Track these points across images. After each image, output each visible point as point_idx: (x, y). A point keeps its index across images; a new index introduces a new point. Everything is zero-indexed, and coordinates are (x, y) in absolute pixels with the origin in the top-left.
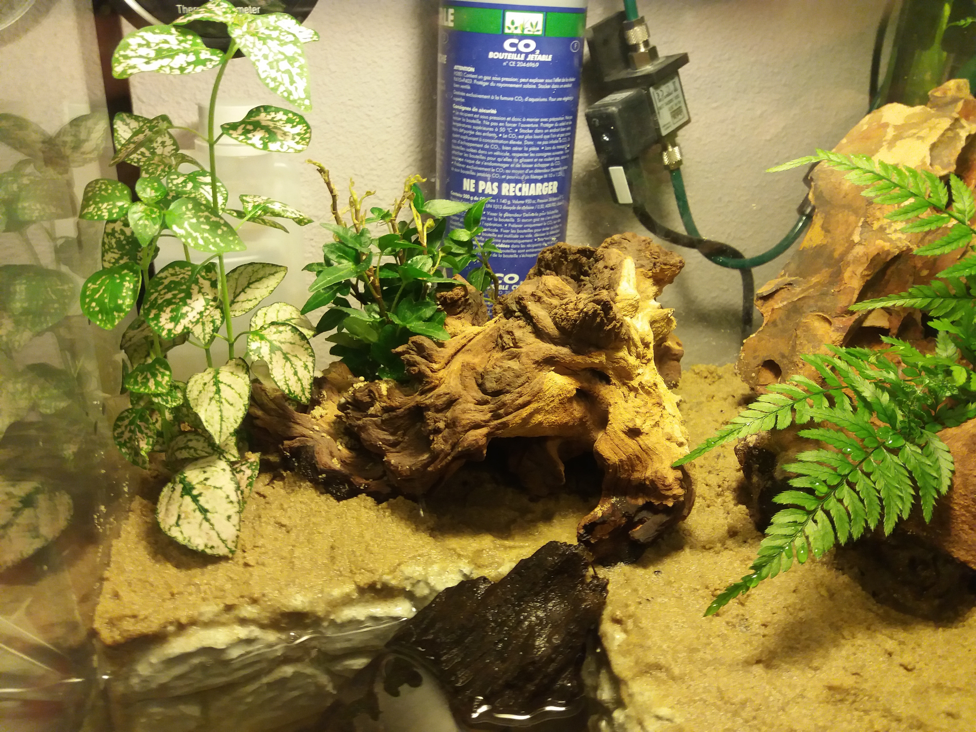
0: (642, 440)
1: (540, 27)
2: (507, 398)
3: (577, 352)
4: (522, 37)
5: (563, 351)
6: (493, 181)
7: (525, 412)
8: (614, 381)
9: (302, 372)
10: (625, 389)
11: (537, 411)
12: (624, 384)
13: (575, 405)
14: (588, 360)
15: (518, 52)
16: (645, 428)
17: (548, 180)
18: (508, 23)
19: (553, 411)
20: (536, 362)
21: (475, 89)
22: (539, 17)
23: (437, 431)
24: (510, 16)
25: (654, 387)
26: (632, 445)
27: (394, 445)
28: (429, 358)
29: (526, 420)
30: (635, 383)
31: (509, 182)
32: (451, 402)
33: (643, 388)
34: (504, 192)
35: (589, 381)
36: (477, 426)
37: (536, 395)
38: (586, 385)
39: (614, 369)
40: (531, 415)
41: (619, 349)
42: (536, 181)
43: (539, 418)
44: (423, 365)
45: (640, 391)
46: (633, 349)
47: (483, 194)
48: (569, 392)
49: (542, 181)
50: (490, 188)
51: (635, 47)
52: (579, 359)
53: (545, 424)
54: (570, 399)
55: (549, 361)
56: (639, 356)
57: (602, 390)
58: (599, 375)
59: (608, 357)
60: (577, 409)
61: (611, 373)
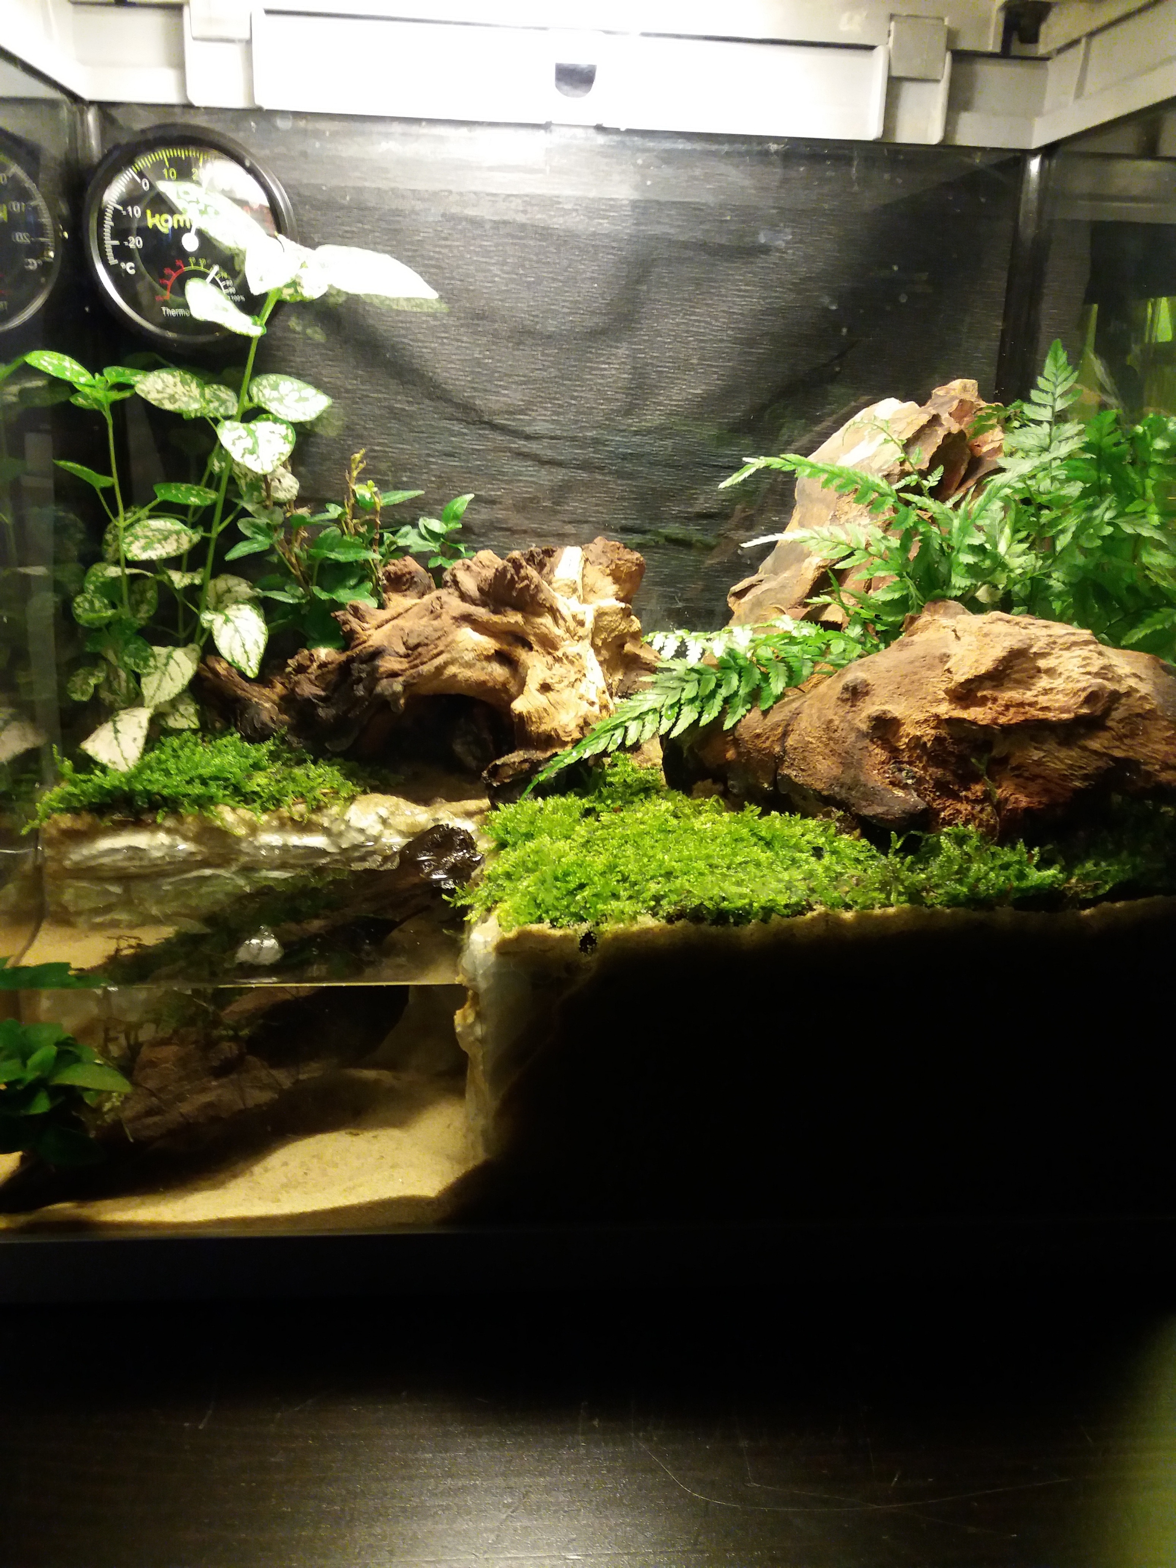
0: (552, 696)
2: (421, 650)
5: (482, 612)
7: (438, 662)
8: (536, 647)
10: (549, 659)
11: (452, 662)
12: (549, 653)
13: (495, 666)
14: (505, 620)
19: (469, 665)
20: (454, 618)
23: (360, 680)
25: (576, 661)
26: (543, 700)
27: (325, 699)
28: (361, 617)
29: (440, 669)
30: (559, 654)
32: (375, 654)
33: (567, 657)
35: (510, 645)
36: (394, 674)
38: (505, 647)
39: (535, 635)
40: (444, 666)
41: (540, 615)
43: (452, 670)
44: (354, 624)
45: (565, 661)
46: (561, 622)
48: (485, 650)
52: (496, 618)
53: (460, 677)
54: (488, 658)
55: (466, 619)
56: (568, 630)
57: (523, 655)
58: (522, 640)
59: (527, 621)
60: (498, 672)
61: (532, 639)
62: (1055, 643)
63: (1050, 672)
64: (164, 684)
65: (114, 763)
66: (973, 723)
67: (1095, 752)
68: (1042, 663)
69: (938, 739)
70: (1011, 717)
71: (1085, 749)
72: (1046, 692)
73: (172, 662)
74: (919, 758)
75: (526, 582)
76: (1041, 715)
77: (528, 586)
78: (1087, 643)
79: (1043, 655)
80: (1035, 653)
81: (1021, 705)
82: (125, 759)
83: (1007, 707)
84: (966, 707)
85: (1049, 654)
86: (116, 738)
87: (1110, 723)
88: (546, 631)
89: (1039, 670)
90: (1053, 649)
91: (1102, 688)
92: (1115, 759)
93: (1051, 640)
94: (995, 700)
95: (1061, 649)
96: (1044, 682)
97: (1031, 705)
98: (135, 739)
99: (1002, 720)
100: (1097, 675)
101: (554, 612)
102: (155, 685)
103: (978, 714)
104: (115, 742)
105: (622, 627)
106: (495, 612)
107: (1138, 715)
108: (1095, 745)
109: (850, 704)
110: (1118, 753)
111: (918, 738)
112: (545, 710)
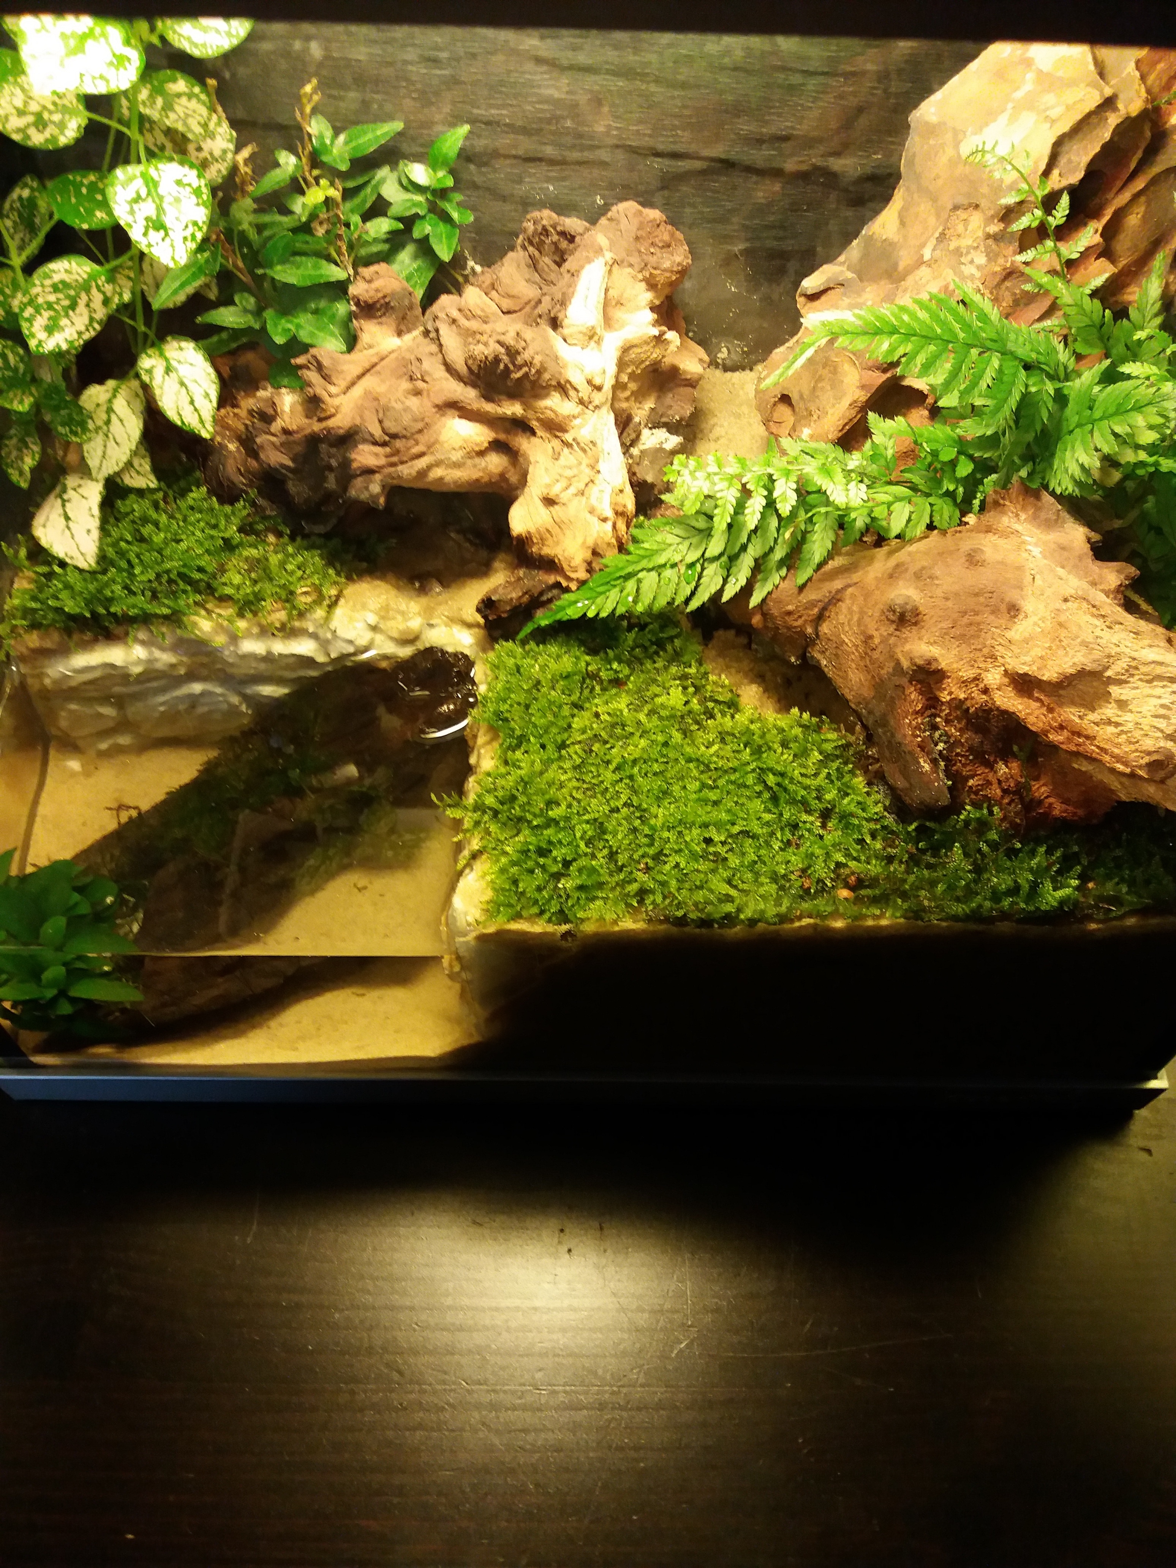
0: (556, 511)
2: (404, 444)
3: (485, 397)
5: (473, 397)
7: (422, 463)
8: (539, 433)
10: (556, 443)
11: (438, 464)
12: (557, 437)
13: (492, 458)
14: (503, 409)
16: (564, 497)
19: (459, 464)
20: (437, 406)
23: (330, 469)
25: (591, 446)
26: (543, 516)
28: (327, 379)
29: (422, 474)
30: (568, 437)
32: (345, 438)
33: (578, 444)
35: (507, 432)
36: (369, 471)
37: (432, 444)
38: (502, 437)
39: (538, 420)
40: (429, 467)
41: (545, 395)
43: (437, 473)
44: (321, 387)
45: (575, 447)
46: (572, 393)
48: (477, 445)
52: (489, 408)
53: (448, 479)
54: (482, 452)
55: (454, 406)
56: (581, 402)
57: (524, 444)
58: (522, 426)
59: (527, 406)
60: (495, 462)
61: (534, 424)
62: (1137, 668)
63: (1121, 704)
64: (109, 451)
65: (72, 558)
66: (1022, 722)
68: (1114, 690)
69: (982, 709)
70: (1063, 740)
72: (1108, 725)
73: (114, 418)
74: (959, 720)
75: (525, 369)
76: (1096, 753)
77: (526, 375)
79: (1120, 682)
80: (1109, 677)
81: (1077, 731)
82: (82, 554)
84: (1020, 691)
85: (1127, 682)
86: (68, 528)
88: (553, 416)
89: (1108, 698)
90: (1132, 675)
93: (1133, 664)
94: (1051, 710)
95: (1140, 680)
96: (1109, 711)
97: (1087, 734)
98: (89, 531)
99: (1053, 737)
101: (563, 388)
102: (100, 453)
103: (1030, 712)
104: (67, 531)
105: (655, 355)
106: (488, 398)
109: (894, 626)
111: (962, 700)
112: (548, 531)
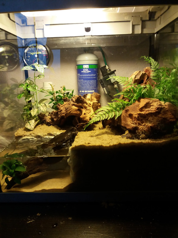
0: (86, 115)
1: (88, 67)
2: (68, 109)
3: (77, 103)
4: (85, 69)
5: (76, 104)
6: (83, 90)
8: (84, 108)
9: (45, 109)
12: (86, 109)
13: (78, 111)
15: (85, 71)
17: (92, 90)
18: (84, 67)
19: (74, 111)
20: (72, 105)
21: (80, 77)
22: (88, 66)
23: (59, 114)
24: (84, 66)
26: (84, 116)
27: (55, 118)
28: (59, 106)
31: (86, 90)
32: (61, 111)
34: (85, 92)
35: (80, 108)
36: (64, 113)
37: (71, 109)
39: (84, 106)
40: (71, 111)
42: (90, 90)
43: (72, 112)
44: (59, 107)
46: (87, 104)
47: (82, 93)
49: (91, 90)
50: (83, 91)
51: (107, 70)
52: (78, 104)
54: (77, 110)
55: (74, 105)
56: (88, 106)
57: (82, 109)
58: (82, 107)
59: (82, 105)
63: (153, 105)
66: (142, 114)
67: (160, 117)
68: (151, 104)
69: (138, 117)
70: (147, 112)
71: (158, 117)
72: (152, 108)
74: (136, 120)
76: (151, 112)
77: (82, 100)
78: (158, 101)
79: (151, 103)
81: (148, 111)
83: (147, 111)
84: (141, 112)
87: (161, 112)
89: (151, 105)
91: (160, 107)
92: (163, 118)
94: (145, 110)
95: (154, 102)
97: (150, 110)
100: (159, 105)
103: (143, 113)
105: (97, 105)
107: (165, 111)
108: (160, 116)
109: (126, 113)
110: (163, 117)
111: (135, 117)
